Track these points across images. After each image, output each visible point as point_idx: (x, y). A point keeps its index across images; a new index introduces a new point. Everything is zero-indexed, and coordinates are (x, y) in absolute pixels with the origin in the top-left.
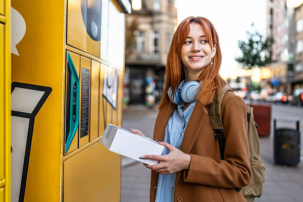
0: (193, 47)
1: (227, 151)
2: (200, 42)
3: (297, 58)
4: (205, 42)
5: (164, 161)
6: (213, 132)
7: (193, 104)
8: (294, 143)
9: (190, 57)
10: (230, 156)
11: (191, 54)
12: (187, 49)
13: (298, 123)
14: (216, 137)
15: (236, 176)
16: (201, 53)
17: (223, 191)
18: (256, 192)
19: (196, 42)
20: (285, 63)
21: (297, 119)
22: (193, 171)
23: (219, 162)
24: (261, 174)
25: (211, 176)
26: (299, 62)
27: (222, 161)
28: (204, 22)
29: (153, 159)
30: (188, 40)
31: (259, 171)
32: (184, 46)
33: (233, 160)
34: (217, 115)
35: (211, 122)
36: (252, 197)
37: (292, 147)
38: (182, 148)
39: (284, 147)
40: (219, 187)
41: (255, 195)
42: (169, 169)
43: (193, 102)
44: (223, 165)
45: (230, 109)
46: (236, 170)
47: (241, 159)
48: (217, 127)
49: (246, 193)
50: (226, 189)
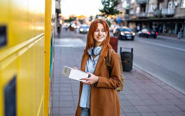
0: (99, 33)
1: (112, 74)
2: (102, 31)
3: (131, 7)
4: (104, 31)
5: (89, 80)
6: (106, 67)
7: (99, 56)
8: (130, 60)
9: (97, 37)
10: (113, 76)
11: (98, 36)
12: (96, 33)
13: (132, 49)
14: (107, 69)
15: (115, 84)
16: (102, 36)
17: (110, 90)
18: (121, 89)
19: (100, 31)
20: (125, 8)
21: (132, 47)
22: (100, 82)
23: (109, 79)
24: (123, 82)
25: (106, 84)
26: (132, 9)
27: (110, 78)
28: (104, 23)
29: (85, 79)
30: (97, 30)
31: (122, 81)
32: (95, 32)
33: (114, 78)
34: (109, 61)
35: (106, 63)
36: (119, 90)
37: (129, 62)
38: (94, 74)
39: (125, 62)
40: (108, 88)
41: (120, 90)
42: (91, 83)
43: (98, 55)
44: (111, 80)
45: (114, 59)
46: (116, 81)
47: (118, 78)
48: (108, 65)
49: (117, 90)
50: (111, 89)
